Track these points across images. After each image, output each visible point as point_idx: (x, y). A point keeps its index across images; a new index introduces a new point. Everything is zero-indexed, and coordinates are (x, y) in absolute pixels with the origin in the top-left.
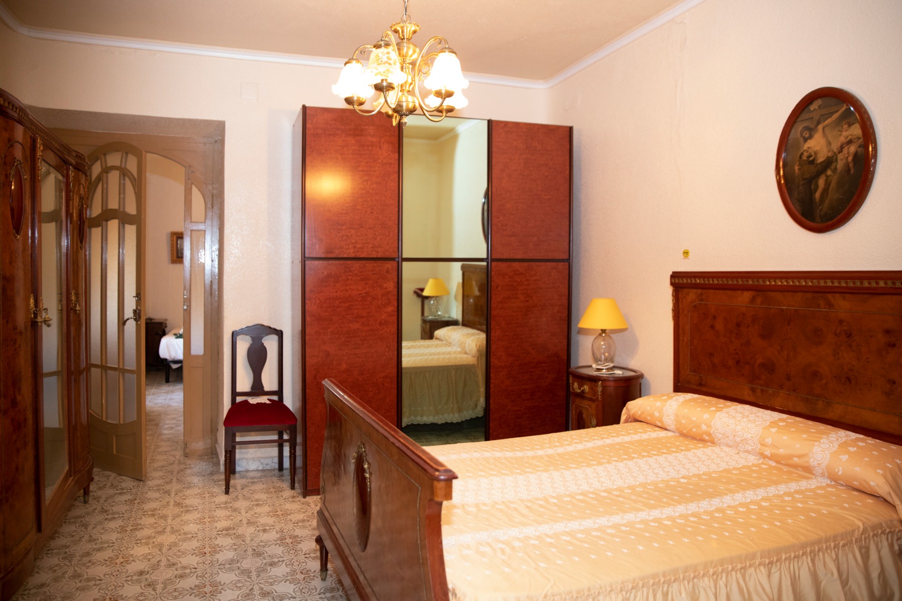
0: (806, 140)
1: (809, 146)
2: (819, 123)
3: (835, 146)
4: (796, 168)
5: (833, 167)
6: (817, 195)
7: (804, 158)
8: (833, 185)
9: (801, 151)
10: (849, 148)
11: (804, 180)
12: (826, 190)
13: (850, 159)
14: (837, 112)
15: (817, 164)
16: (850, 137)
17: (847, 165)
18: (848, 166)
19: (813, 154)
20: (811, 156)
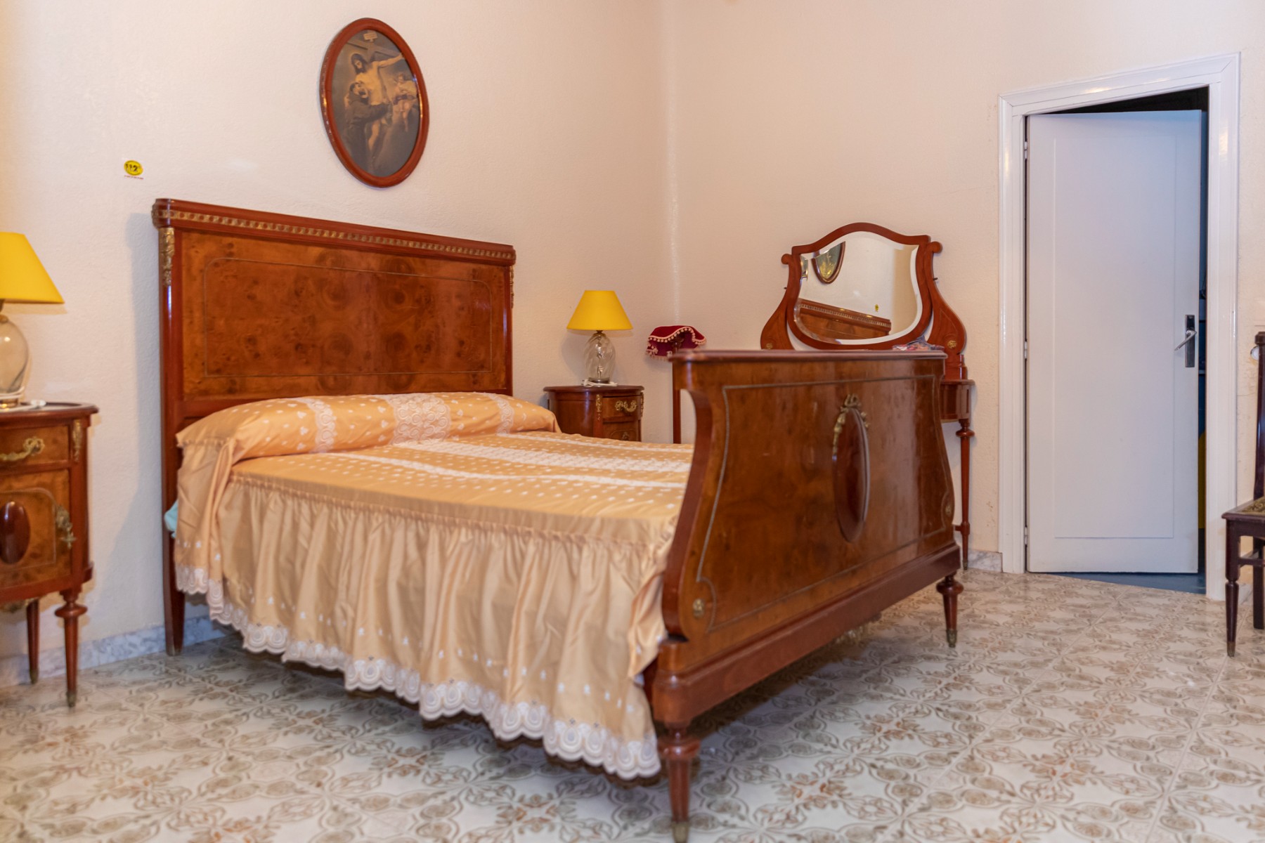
0: (358, 71)
1: (363, 80)
2: (373, 59)
3: (391, 95)
4: (346, 100)
5: (388, 115)
6: (371, 142)
7: (357, 90)
8: (388, 137)
9: (352, 82)
10: (404, 103)
11: (355, 118)
12: (379, 141)
13: (405, 115)
14: (393, 57)
15: (371, 106)
16: (405, 92)
17: (401, 119)
18: (403, 122)
19: (366, 92)
20: (365, 94)
